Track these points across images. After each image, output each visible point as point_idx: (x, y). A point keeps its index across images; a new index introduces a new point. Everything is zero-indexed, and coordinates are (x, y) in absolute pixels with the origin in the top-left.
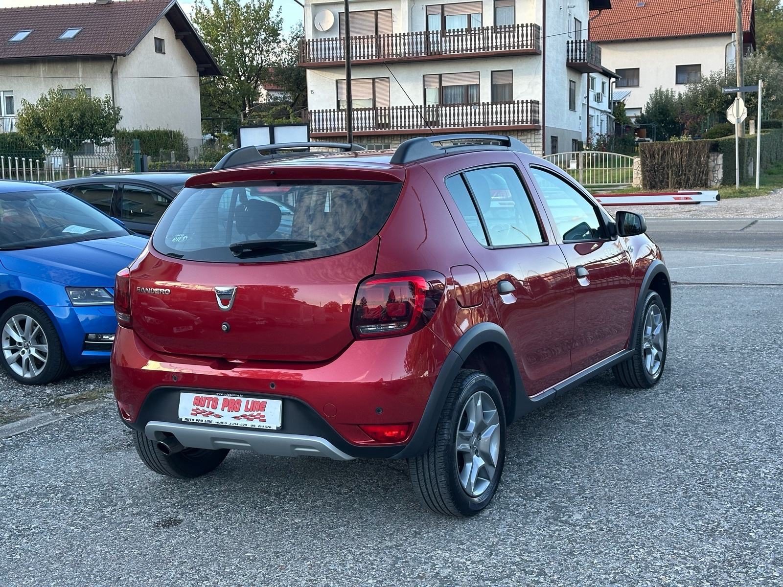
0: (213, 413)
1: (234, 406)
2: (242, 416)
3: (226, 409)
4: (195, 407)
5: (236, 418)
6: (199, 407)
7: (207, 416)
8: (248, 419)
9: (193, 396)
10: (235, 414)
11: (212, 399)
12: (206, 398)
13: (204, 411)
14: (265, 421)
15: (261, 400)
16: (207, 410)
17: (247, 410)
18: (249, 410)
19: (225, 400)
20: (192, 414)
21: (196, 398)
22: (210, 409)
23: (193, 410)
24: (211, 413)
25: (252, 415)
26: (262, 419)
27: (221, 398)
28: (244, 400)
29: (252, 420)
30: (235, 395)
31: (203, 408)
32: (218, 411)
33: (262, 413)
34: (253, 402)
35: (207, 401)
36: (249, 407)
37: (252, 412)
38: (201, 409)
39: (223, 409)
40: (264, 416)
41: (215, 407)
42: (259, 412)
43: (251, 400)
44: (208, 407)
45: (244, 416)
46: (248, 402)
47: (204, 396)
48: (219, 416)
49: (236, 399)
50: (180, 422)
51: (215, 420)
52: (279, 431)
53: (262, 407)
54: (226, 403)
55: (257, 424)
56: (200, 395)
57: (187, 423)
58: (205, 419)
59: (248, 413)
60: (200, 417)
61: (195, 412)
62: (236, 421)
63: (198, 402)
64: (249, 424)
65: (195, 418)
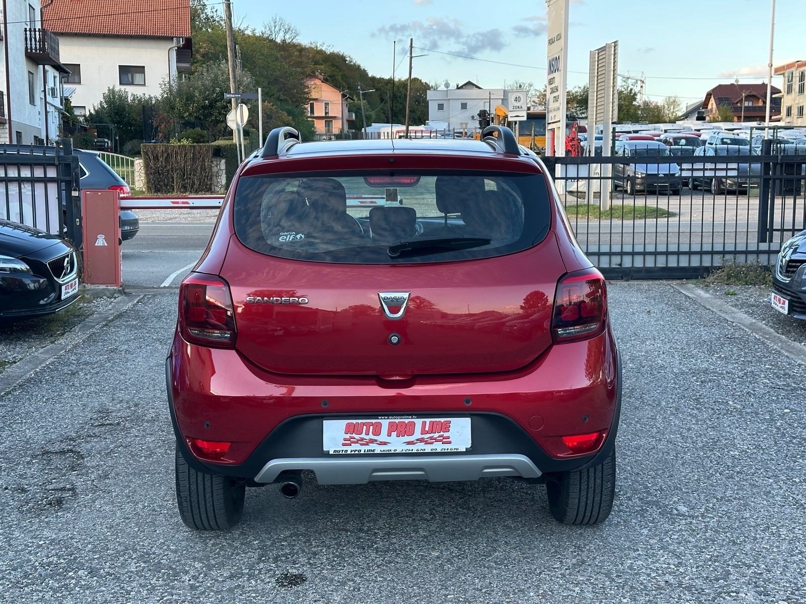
0: (376, 441)
1: (407, 430)
2: (417, 440)
3: (394, 434)
4: (348, 436)
5: (409, 443)
6: (354, 435)
7: (367, 444)
8: (427, 443)
9: (342, 424)
10: (407, 438)
11: (372, 424)
12: (364, 424)
13: (362, 439)
14: (450, 443)
15: (442, 420)
16: (367, 437)
17: (423, 432)
18: (427, 432)
19: (391, 424)
20: (344, 445)
21: (348, 425)
22: (371, 436)
23: (345, 440)
24: (372, 441)
25: (431, 438)
26: (446, 441)
27: (385, 423)
28: (418, 422)
29: (432, 443)
30: (405, 417)
31: (361, 436)
32: (383, 437)
33: (446, 434)
34: (432, 423)
35: (365, 427)
36: (427, 429)
37: (432, 435)
38: (357, 437)
39: (389, 435)
40: (448, 438)
41: (377, 432)
42: (442, 433)
43: (428, 420)
44: (367, 434)
45: (421, 440)
46: (424, 424)
47: (360, 421)
48: (385, 443)
49: (407, 421)
50: (327, 455)
51: (378, 449)
52: (468, 452)
53: (446, 427)
54: (392, 428)
55: (439, 447)
56: (354, 421)
57: (337, 455)
58: (363, 449)
59: (426, 436)
60: (356, 447)
61: (348, 442)
62: (410, 447)
63: (349, 429)
64: (428, 448)
65: (349, 449)
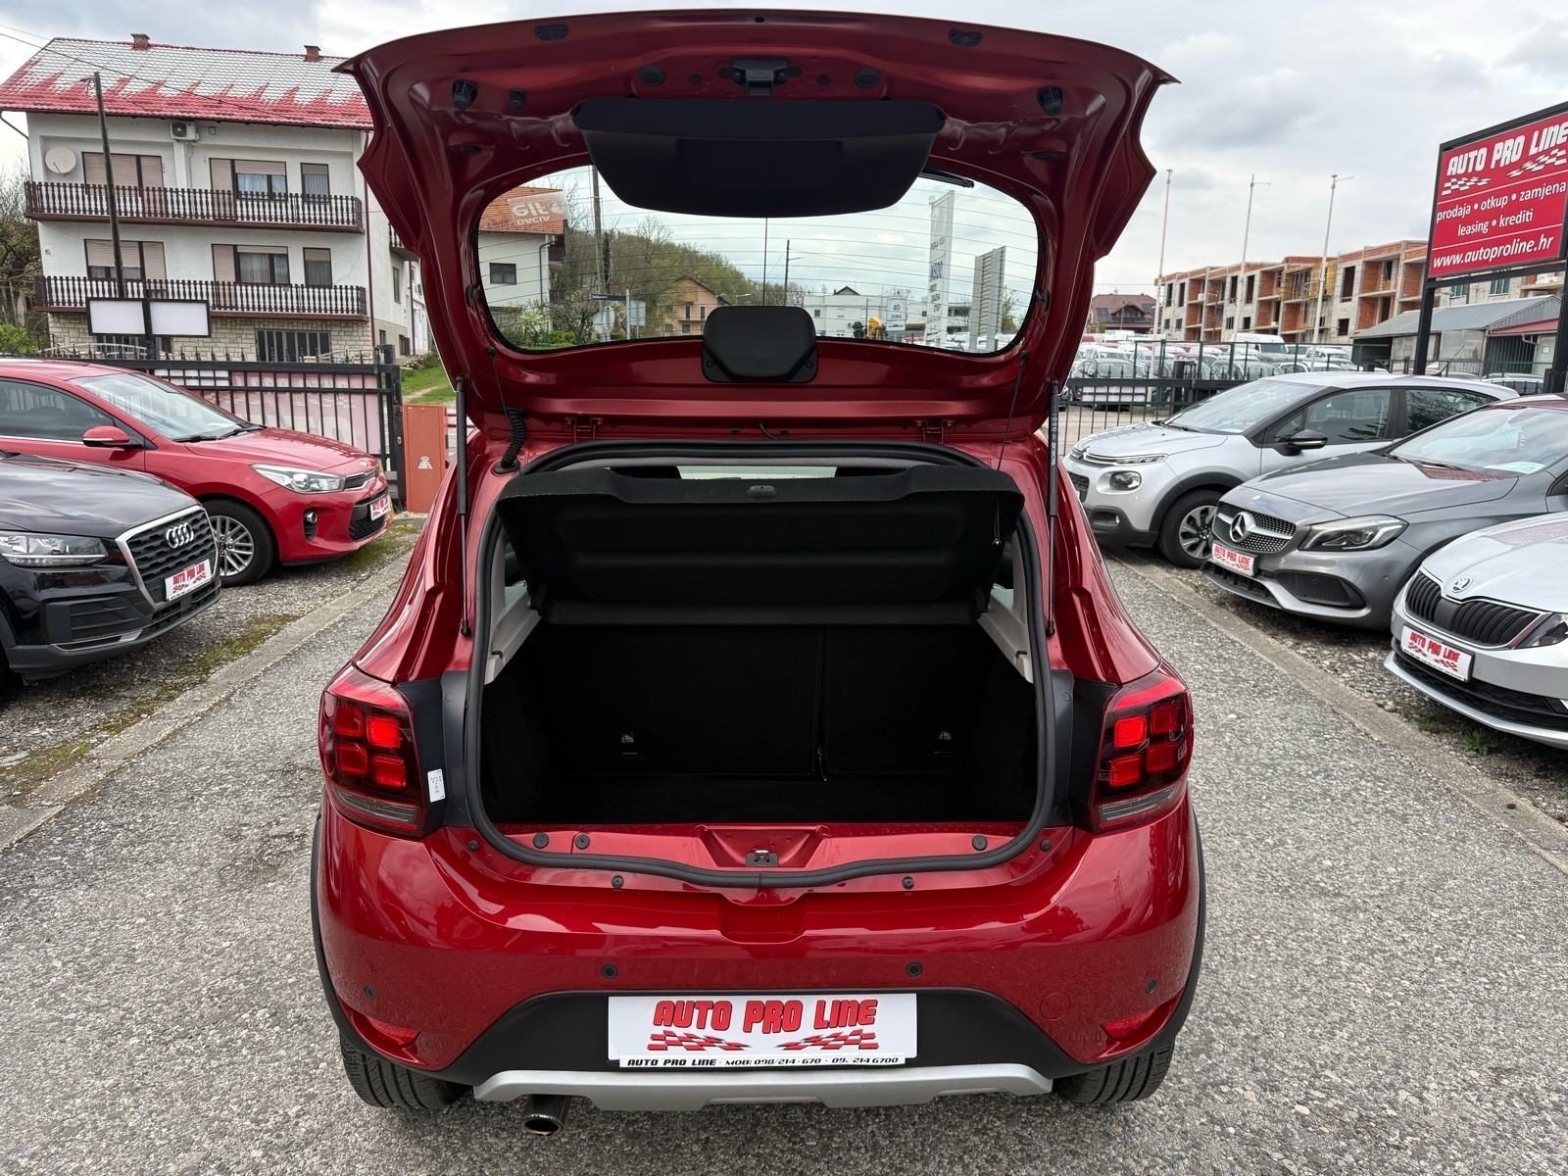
0: (719, 1041)
1: (786, 1019)
2: (807, 1040)
3: (758, 1027)
4: (660, 1030)
5: (789, 1047)
6: (673, 1029)
7: (700, 1047)
8: (826, 1046)
9: (647, 1006)
10: (785, 1037)
11: (712, 1006)
12: (694, 1005)
13: (690, 1037)
14: (875, 1047)
15: (860, 998)
16: (701, 1034)
17: (819, 1023)
18: (828, 1025)
19: (751, 1008)
20: (651, 1048)
21: (660, 1006)
22: (709, 1031)
23: (654, 1037)
24: (711, 1042)
25: (836, 1037)
26: (867, 1042)
27: (739, 1004)
28: (809, 1003)
29: (837, 1047)
30: (781, 991)
31: (688, 1030)
32: (734, 1033)
33: (867, 1029)
34: (838, 1006)
35: (696, 1012)
36: (827, 1017)
37: (838, 1030)
38: (680, 1032)
39: (747, 1029)
40: (872, 1036)
41: (722, 1023)
42: (858, 1027)
43: (829, 999)
44: (701, 1025)
45: (815, 1041)
46: (821, 1006)
47: (685, 999)
48: (737, 1047)
49: (784, 999)
50: (614, 1067)
51: (721, 1057)
52: (910, 1064)
53: (866, 1013)
54: (752, 1016)
55: (850, 1054)
56: (674, 999)
57: (635, 1069)
58: (691, 1058)
59: (825, 1033)
60: (676, 1053)
61: (659, 1043)
62: (791, 1055)
63: (663, 1016)
64: (827, 1057)
65: (661, 1057)
